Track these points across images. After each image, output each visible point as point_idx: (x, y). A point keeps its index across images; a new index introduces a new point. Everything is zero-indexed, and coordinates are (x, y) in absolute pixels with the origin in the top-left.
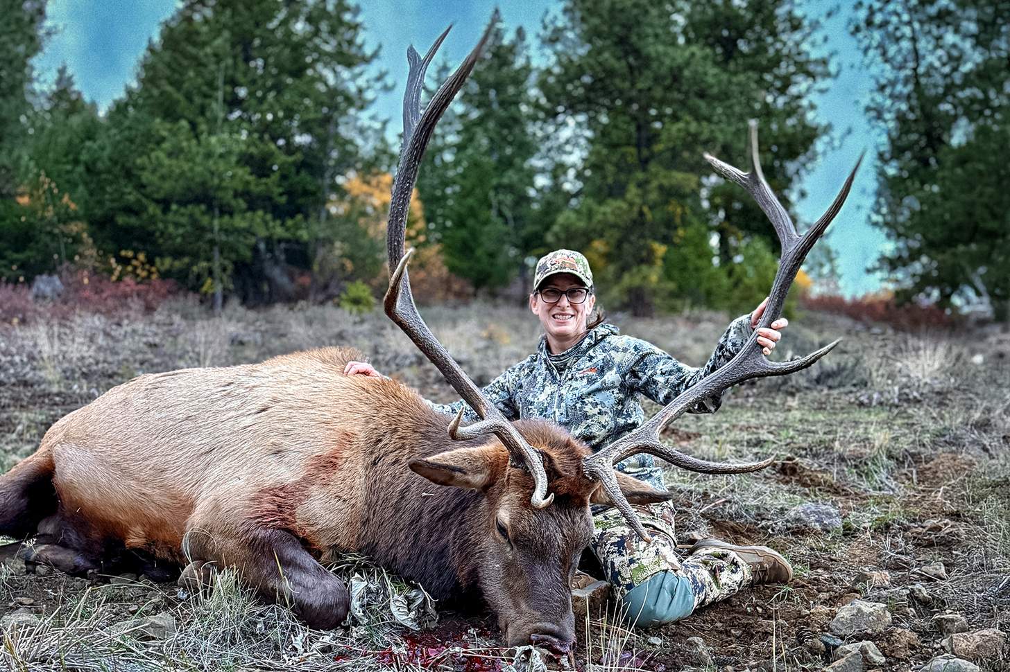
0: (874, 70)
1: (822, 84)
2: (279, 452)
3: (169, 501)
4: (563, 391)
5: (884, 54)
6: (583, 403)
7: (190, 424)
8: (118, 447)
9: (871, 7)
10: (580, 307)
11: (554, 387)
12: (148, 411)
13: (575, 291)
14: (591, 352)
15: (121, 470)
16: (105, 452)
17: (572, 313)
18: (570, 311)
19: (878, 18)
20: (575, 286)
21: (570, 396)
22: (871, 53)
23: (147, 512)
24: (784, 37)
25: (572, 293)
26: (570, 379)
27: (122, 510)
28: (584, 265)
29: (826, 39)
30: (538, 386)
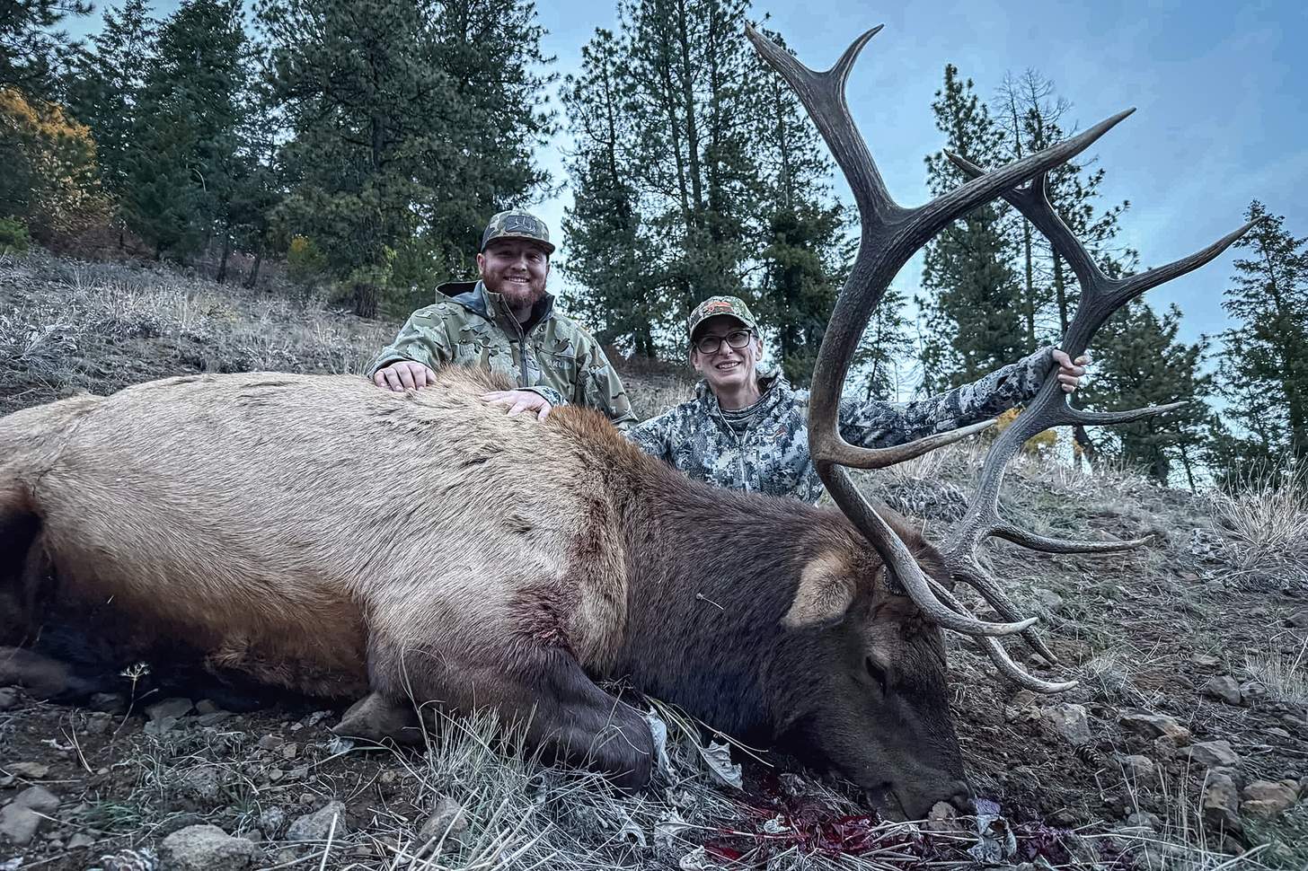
0: (579, 137)
1: (540, 136)
2: (528, 529)
3: (310, 595)
4: (751, 458)
5: (587, 125)
6: (781, 474)
7: (347, 473)
8: (214, 500)
9: (578, 82)
10: (746, 352)
11: (735, 453)
12: (259, 442)
13: (736, 335)
14: (775, 411)
15: (222, 540)
16: (187, 506)
17: (737, 359)
18: (736, 358)
19: (584, 94)
20: (734, 330)
21: (763, 466)
22: (578, 121)
23: (266, 611)
24: (505, 85)
25: (734, 338)
26: (755, 444)
27: (216, 606)
28: (740, 306)
29: (547, 99)
30: (710, 448)
